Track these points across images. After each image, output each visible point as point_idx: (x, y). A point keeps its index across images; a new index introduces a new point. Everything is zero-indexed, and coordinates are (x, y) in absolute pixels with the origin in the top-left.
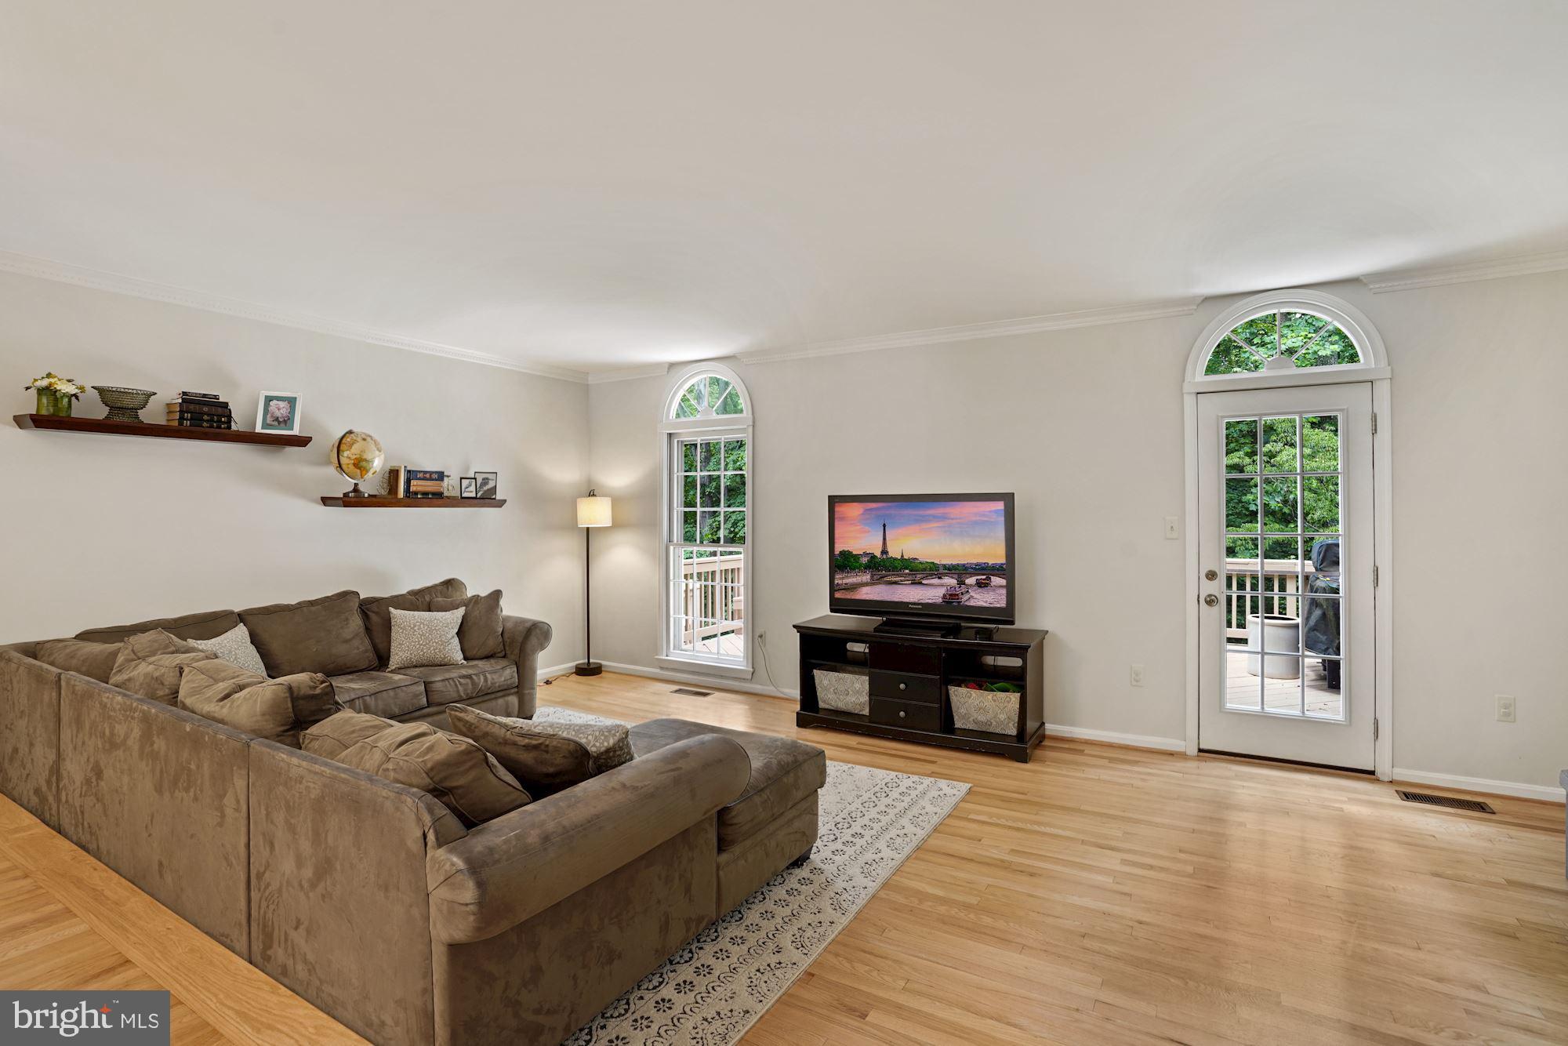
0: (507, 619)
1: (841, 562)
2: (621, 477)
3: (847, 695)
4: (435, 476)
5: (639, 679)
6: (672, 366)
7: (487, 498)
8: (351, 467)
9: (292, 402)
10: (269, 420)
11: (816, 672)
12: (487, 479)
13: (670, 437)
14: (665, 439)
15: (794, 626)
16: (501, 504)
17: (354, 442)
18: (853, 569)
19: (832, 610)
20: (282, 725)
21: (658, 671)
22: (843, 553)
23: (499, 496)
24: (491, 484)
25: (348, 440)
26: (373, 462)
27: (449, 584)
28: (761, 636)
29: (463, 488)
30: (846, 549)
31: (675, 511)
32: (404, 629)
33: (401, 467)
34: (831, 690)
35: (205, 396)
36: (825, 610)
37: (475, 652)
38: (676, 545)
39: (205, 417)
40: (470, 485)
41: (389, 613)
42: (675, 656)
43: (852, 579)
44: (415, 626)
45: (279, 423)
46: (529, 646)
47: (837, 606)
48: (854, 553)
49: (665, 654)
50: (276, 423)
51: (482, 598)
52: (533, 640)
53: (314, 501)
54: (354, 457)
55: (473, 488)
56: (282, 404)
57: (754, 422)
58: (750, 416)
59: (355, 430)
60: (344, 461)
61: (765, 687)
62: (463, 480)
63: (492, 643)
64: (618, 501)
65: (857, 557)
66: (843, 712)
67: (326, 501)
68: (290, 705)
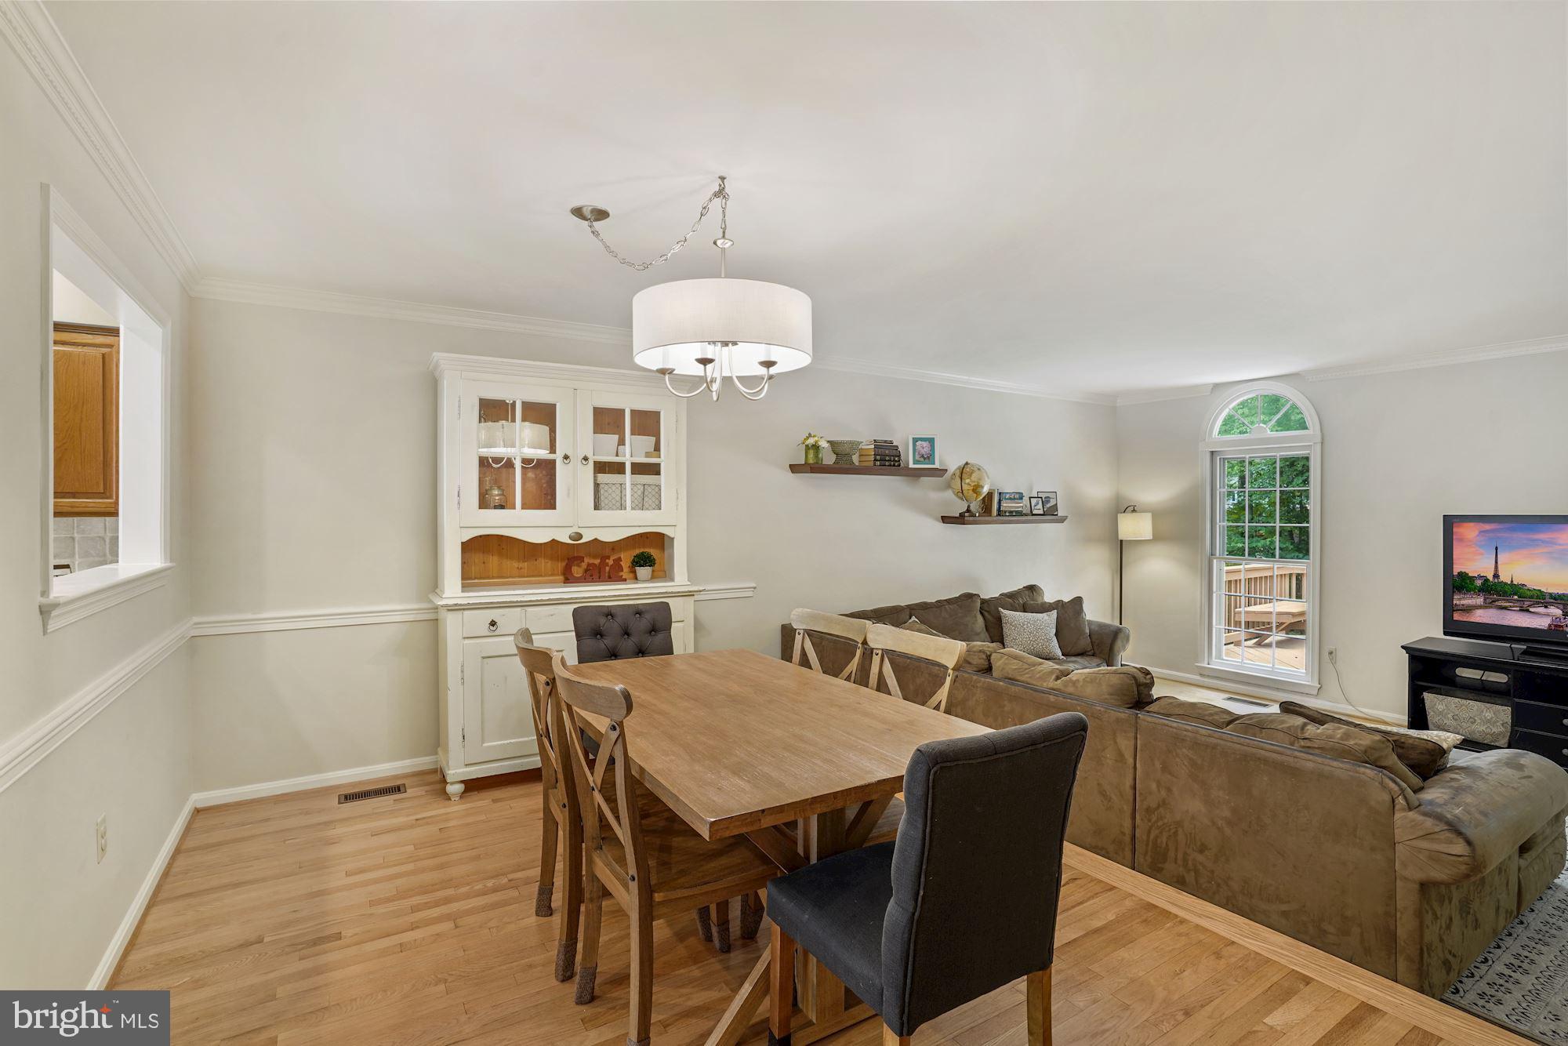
0: (1090, 623)
1: (1456, 584)
2: (1157, 492)
3: (1472, 723)
4: (1017, 496)
5: (1181, 684)
6: (1217, 386)
7: (1050, 513)
8: (971, 492)
9: (931, 441)
10: (917, 458)
11: (1426, 695)
12: (1048, 497)
13: (1212, 454)
14: (1208, 457)
15: (1403, 647)
16: (1062, 520)
17: (973, 472)
18: (1468, 591)
19: (1445, 633)
20: (1128, 704)
21: (1198, 677)
22: (1460, 574)
23: (1061, 513)
24: (1052, 503)
25: (968, 470)
26: (983, 487)
27: (1032, 589)
28: (1331, 653)
29: (1033, 505)
30: (1463, 571)
31: (1218, 526)
32: (1015, 626)
33: (994, 490)
34: (1449, 716)
35: (885, 442)
36: (1438, 632)
37: (1069, 649)
38: (1219, 558)
39: (887, 458)
40: (1038, 504)
41: (999, 612)
42: (1216, 665)
43: (1468, 601)
44: (1024, 625)
45: (925, 459)
46: (1116, 648)
47: (1452, 627)
48: (1470, 575)
49: (1206, 662)
50: (922, 459)
51: (1066, 603)
52: (1119, 643)
53: (937, 520)
54: (974, 484)
55: (1040, 506)
56: (925, 444)
57: (1323, 439)
58: (1318, 432)
59: (969, 462)
60: (965, 487)
61: (1339, 705)
62: (1032, 499)
63: (1084, 643)
64: (1158, 514)
65: (1472, 579)
66: (1470, 741)
67: (945, 519)
68: (1135, 689)
